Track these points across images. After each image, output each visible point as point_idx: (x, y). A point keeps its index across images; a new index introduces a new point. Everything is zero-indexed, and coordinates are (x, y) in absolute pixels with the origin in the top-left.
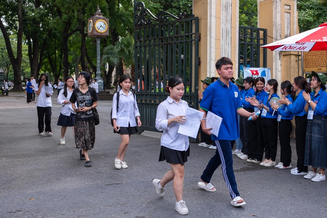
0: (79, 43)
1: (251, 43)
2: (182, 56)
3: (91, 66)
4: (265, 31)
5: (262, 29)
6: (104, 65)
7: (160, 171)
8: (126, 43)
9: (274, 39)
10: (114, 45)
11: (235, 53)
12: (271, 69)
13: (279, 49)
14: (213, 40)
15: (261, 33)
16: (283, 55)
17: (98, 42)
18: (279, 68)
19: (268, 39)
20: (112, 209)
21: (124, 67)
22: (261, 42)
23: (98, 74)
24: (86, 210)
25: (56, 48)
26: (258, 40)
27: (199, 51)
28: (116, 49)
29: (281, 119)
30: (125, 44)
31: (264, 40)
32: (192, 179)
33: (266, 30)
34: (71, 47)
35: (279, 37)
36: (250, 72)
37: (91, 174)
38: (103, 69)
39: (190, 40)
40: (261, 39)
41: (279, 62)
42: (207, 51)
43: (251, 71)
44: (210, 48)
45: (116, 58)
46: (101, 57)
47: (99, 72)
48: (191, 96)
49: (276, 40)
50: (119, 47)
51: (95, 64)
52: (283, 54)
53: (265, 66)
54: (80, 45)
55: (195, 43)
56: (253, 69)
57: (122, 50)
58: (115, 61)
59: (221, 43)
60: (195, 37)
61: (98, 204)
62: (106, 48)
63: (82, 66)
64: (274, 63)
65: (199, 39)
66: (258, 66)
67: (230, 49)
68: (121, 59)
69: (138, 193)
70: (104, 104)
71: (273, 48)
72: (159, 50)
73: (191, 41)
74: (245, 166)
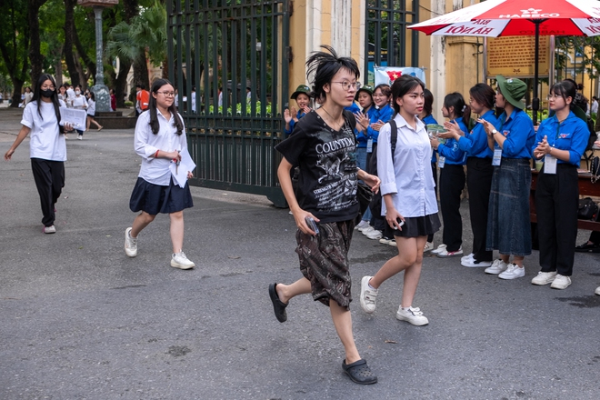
0: (61, 17)
1: (388, 21)
2: (259, 45)
3: (86, 62)
6: (111, 61)
7: (216, 261)
8: (152, 19)
9: (432, 14)
10: (129, 23)
11: (359, 39)
12: (427, 70)
13: (442, 32)
14: (317, 14)
15: (409, 1)
16: (450, 44)
17: (99, 16)
18: (442, 68)
19: (422, 13)
20: (126, 334)
21: (150, 66)
22: (409, 18)
23: (99, 78)
24: (75, 337)
25: (14, 27)
26: (403, 14)
27: (291, 33)
28: (134, 31)
29: (445, 164)
30: (150, 22)
31: (413, 15)
32: (276, 276)
34: (44, 25)
35: (441, 10)
36: (387, 76)
37: (85, 269)
38: (108, 67)
39: (273, 14)
40: (409, 13)
41: (441, 57)
42: (305, 35)
43: (388, 73)
44: (312, 29)
45: (133, 48)
46: (104, 46)
47: (100, 74)
48: (275, 121)
49: (437, 14)
50: (140, 26)
51: (93, 60)
52: (449, 41)
53: (415, 64)
54: (64, 21)
55: (282, 20)
56: (391, 69)
57: (145, 33)
58: (132, 53)
59: (333, 20)
60: (282, 8)
61: (99, 325)
62: (113, 29)
63: (67, 63)
64: (432, 59)
65: (291, 13)
66: (402, 65)
67: (349, 32)
68: (142, 50)
69: (174, 303)
70: (110, 136)
71: (430, 30)
72: (214, 33)
73: (276, 16)
74: (377, 251)
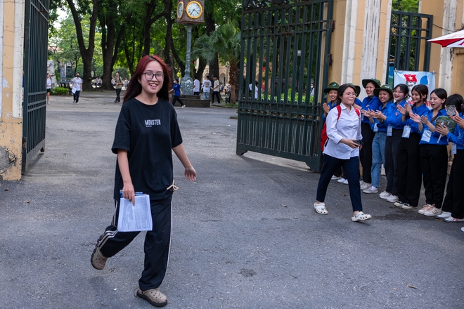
0: (163, 32)
1: (407, 36)
2: (299, 52)
3: (177, 61)
4: (430, 18)
5: (425, 16)
6: (193, 62)
7: (271, 208)
8: (225, 32)
9: (443, 30)
10: (209, 35)
11: (384, 50)
12: (436, 74)
14: (353, 31)
15: (424, 20)
16: (457, 54)
17: (189, 31)
18: (449, 73)
19: (434, 30)
20: (210, 255)
21: (220, 65)
22: (423, 34)
23: (187, 72)
24: (175, 253)
25: (134, 38)
26: (418, 32)
27: (332, 44)
28: (212, 40)
30: (223, 34)
31: (428, 32)
32: (316, 224)
33: (432, 16)
34: (153, 36)
35: (452, 28)
36: (404, 78)
37: (180, 204)
38: (193, 67)
39: (319, 30)
40: (424, 30)
41: (449, 64)
42: (343, 46)
43: (405, 75)
44: (348, 41)
45: (210, 53)
46: (192, 50)
47: (188, 70)
48: (316, 108)
49: (448, 32)
50: (216, 38)
51: (183, 61)
52: (456, 51)
53: (426, 69)
54: (165, 34)
55: (325, 35)
56: (408, 73)
57: (220, 42)
58: (209, 57)
59: (364, 35)
60: (326, 26)
61: (191, 246)
62: (199, 39)
64: (441, 65)
65: (333, 29)
66: (416, 70)
67: (376, 44)
68: (216, 54)
69: (243, 237)
70: (192, 112)
71: (446, 43)
73: (321, 32)
74: (392, 211)
